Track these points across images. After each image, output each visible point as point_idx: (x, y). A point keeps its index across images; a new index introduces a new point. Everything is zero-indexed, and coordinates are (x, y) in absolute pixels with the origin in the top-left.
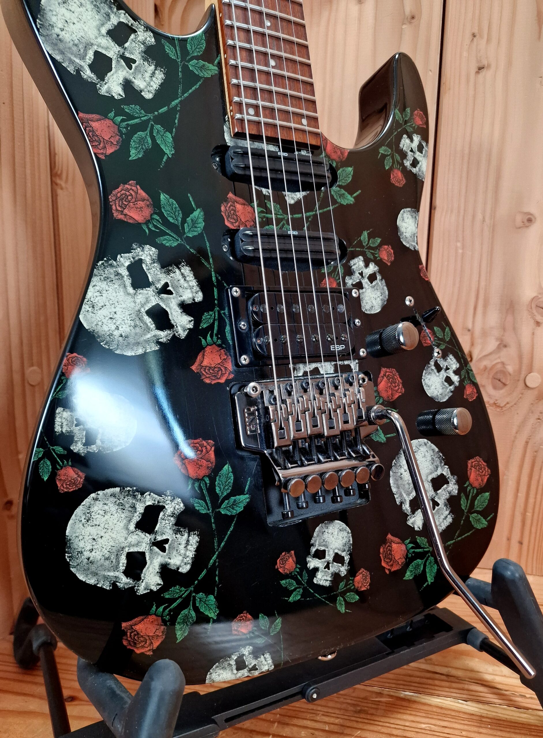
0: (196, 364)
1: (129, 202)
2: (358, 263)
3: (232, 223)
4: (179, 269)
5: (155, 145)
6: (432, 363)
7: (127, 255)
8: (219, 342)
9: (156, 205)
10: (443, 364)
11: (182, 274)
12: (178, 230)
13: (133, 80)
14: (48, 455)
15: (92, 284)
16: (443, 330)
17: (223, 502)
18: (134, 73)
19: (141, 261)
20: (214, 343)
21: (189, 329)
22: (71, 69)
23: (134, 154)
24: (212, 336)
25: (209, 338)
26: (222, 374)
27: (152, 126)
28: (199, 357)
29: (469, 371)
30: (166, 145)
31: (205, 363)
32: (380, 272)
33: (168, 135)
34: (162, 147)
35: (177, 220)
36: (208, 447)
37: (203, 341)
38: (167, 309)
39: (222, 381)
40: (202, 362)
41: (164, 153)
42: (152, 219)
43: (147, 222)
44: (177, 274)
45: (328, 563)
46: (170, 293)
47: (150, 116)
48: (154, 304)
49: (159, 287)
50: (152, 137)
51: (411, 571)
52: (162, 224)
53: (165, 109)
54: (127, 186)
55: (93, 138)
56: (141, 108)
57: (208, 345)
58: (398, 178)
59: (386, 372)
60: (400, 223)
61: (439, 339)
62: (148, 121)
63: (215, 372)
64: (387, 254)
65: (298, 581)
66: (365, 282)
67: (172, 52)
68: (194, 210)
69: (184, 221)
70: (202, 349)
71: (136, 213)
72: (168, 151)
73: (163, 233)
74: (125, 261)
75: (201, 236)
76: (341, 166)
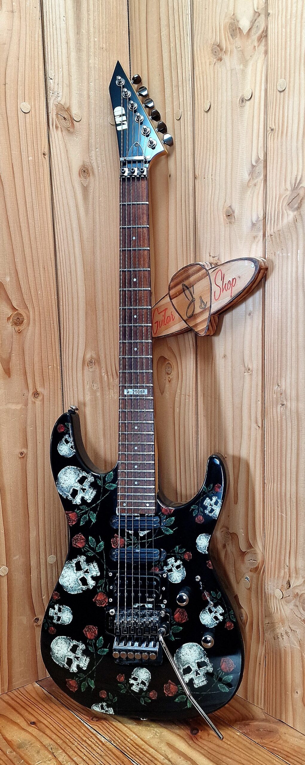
1: (78, 541)
2: (171, 560)
3: (115, 546)
4: (93, 564)
5: (90, 519)
6: (207, 608)
7: (75, 559)
8: (104, 591)
9: (87, 541)
10: (213, 609)
11: (94, 566)
12: (93, 549)
13: (85, 496)
14: (47, 623)
15: (64, 569)
16: (217, 593)
17: (99, 649)
18: (85, 494)
19: (80, 561)
20: (102, 592)
21: (94, 586)
22: (65, 497)
23: (82, 524)
24: (101, 589)
25: (100, 589)
26: (103, 603)
27: (89, 512)
28: (96, 596)
29: (230, 615)
31: (98, 598)
32: (183, 564)
33: (95, 515)
34: (92, 519)
35: (94, 546)
36: (96, 629)
37: (98, 591)
38: (87, 578)
39: (103, 606)
40: (96, 598)
41: (92, 522)
42: (85, 546)
43: (83, 548)
44: (92, 566)
45: (138, 683)
46: (88, 573)
48: (82, 576)
49: (85, 570)
50: (89, 516)
51: (179, 699)
52: (89, 548)
53: (95, 505)
54: (78, 535)
55: (69, 519)
56: (86, 506)
57: (100, 592)
58: (200, 519)
59: (179, 610)
60: (198, 541)
61: (213, 597)
62: (88, 510)
63: (101, 602)
64: (188, 556)
65: (125, 687)
66: (174, 569)
67: (100, 483)
68: (100, 542)
69: (97, 546)
70: (97, 593)
71: (79, 544)
72: (94, 521)
73: (89, 551)
74: (74, 561)
75: (102, 551)
76: (169, 517)
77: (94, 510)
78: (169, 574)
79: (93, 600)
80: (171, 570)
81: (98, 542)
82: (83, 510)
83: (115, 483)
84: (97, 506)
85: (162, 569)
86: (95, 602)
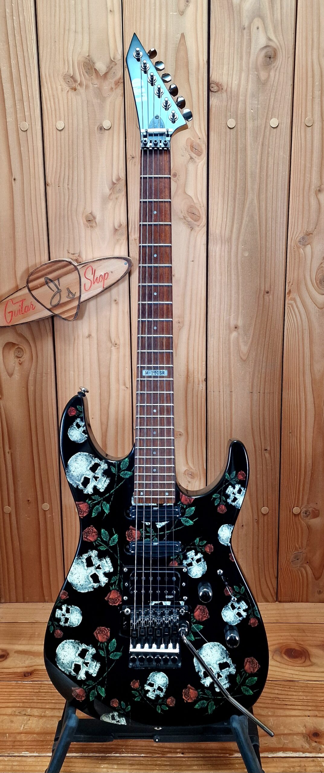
0: (107, 597)
1: (89, 534)
2: (191, 554)
3: (131, 539)
4: (105, 559)
5: (102, 510)
6: (230, 604)
7: (86, 554)
8: (118, 589)
9: (99, 534)
10: (236, 605)
11: (106, 561)
12: (106, 543)
13: (97, 485)
14: (53, 624)
15: (73, 565)
16: (240, 587)
17: (111, 653)
18: (98, 482)
19: (91, 557)
20: (116, 589)
21: (106, 583)
22: (75, 486)
23: (94, 515)
24: (115, 586)
25: (113, 587)
26: (117, 602)
28: (109, 594)
29: (254, 611)
30: (106, 509)
31: (110, 597)
32: (203, 557)
33: (108, 505)
34: (105, 510)
35: (107, 539)
36: (108, 631)
37: (111, 588)
38: (98, 575)
39: (117, 605)
40: (109, 596)
41: (105, 513)
42: (97, 539)
43: (95, 541)
44: (104, 561)
45: (155, 689)
46: (100, 568)
47: (102, 498)
48: (94, 573)
49: (97, 566)
50: (102, 507)
51: (199, 705)
52: (101, 542)
53: (108, 494)
54: (90, 528)
55: (80, 511)
56: (99, 496)
57: (113, 590)
58: (222, 509)
59: (200, 607)
60: (220, 532)
61: (236, 592)
62: (101, 501)
63: (114, 600)
64: (209, 549)
65: (139, 693)
66: (194, 563)
67: (113, 470)
68: (114, 535)
69: (110, 539)
70: (110, 591)
71: (91, 538)
72: (107, 512)
73: (101, 545)
74: (85, 556)
75: (116, 545)
76: (189, 507)
77: (107, 500)
78: (189, 568)
79: (106, 598)
80: (190, 564)
81: (111, 535)
82: (95, 500)
83: (130, 471)
84: (110, 495)
85: (181, 564)
86: (108, 601)
